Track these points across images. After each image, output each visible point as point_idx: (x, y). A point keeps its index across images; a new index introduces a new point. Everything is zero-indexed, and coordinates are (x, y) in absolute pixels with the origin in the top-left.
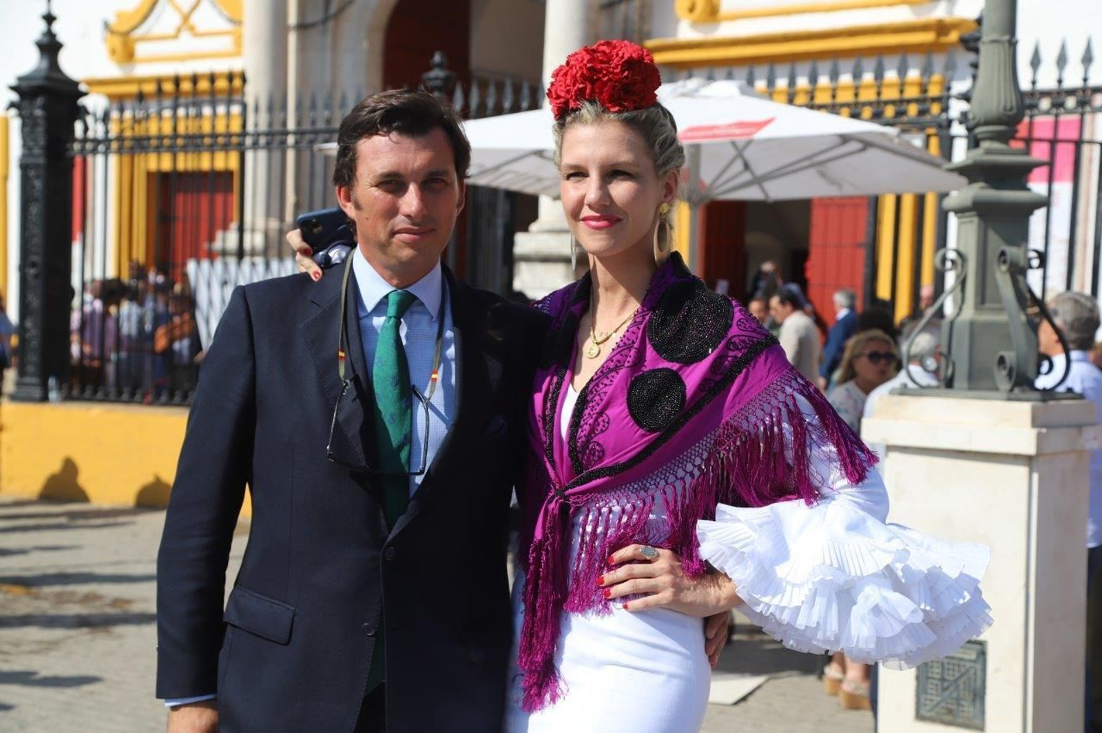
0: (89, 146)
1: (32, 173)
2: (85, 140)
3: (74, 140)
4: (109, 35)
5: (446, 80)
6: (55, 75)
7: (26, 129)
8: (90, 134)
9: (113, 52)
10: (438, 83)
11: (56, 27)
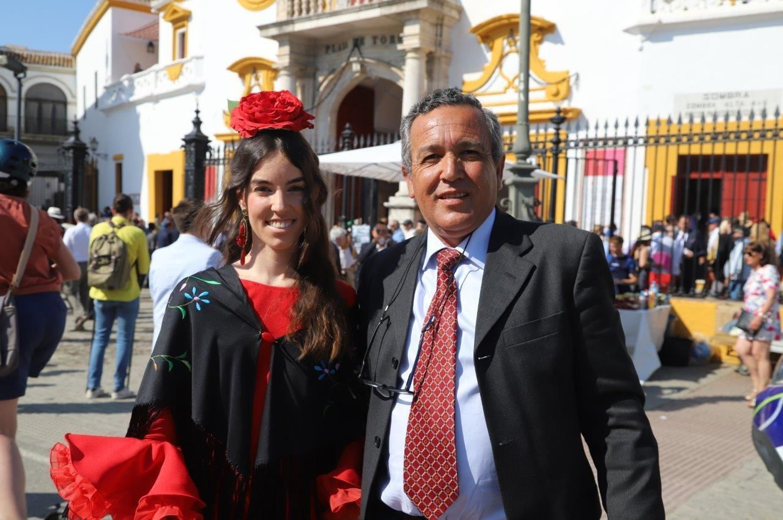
0: (212, 162)
1: (189, 173)
2: (210, 160)
3: (206, 160)
4: (225, 116)
5: (351, 134)
6: (199, 134)
7: (188, 156)
8: (212, 158)
9: (226, 123)
10: (347, 135)
11: (200, 115)
